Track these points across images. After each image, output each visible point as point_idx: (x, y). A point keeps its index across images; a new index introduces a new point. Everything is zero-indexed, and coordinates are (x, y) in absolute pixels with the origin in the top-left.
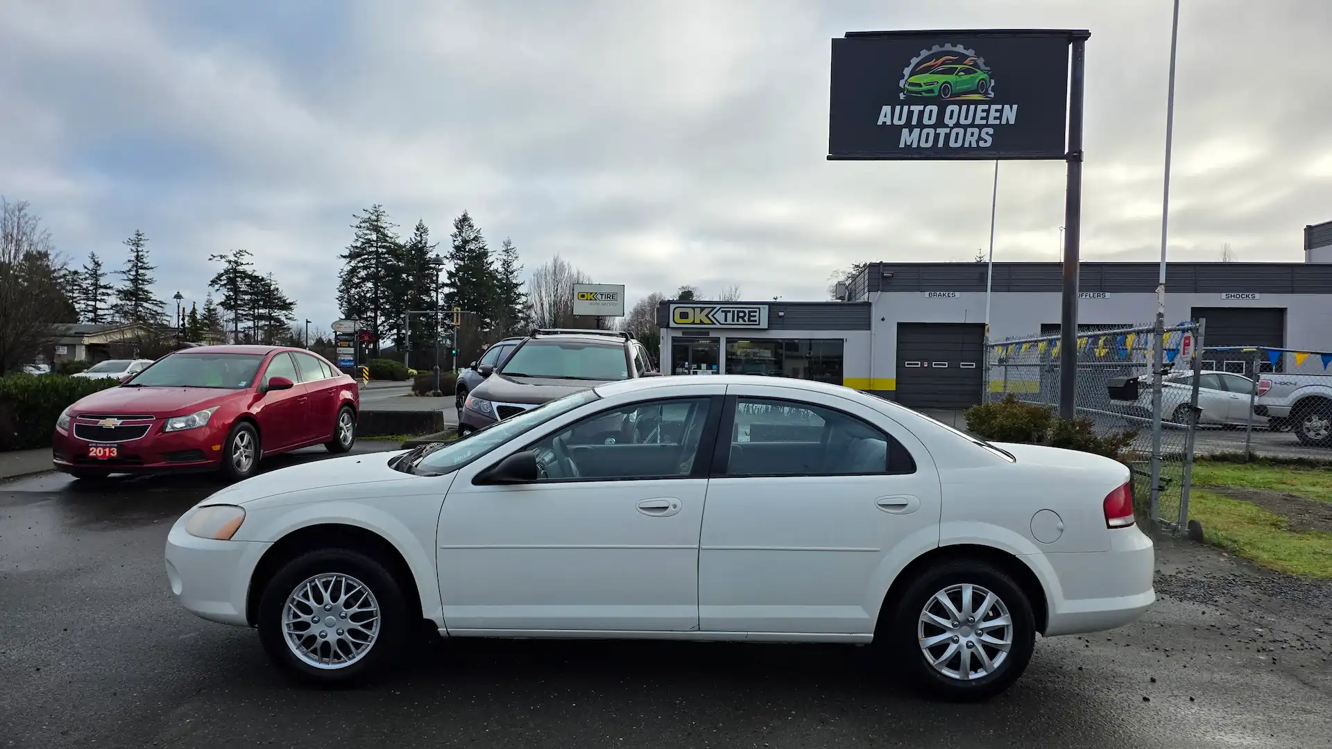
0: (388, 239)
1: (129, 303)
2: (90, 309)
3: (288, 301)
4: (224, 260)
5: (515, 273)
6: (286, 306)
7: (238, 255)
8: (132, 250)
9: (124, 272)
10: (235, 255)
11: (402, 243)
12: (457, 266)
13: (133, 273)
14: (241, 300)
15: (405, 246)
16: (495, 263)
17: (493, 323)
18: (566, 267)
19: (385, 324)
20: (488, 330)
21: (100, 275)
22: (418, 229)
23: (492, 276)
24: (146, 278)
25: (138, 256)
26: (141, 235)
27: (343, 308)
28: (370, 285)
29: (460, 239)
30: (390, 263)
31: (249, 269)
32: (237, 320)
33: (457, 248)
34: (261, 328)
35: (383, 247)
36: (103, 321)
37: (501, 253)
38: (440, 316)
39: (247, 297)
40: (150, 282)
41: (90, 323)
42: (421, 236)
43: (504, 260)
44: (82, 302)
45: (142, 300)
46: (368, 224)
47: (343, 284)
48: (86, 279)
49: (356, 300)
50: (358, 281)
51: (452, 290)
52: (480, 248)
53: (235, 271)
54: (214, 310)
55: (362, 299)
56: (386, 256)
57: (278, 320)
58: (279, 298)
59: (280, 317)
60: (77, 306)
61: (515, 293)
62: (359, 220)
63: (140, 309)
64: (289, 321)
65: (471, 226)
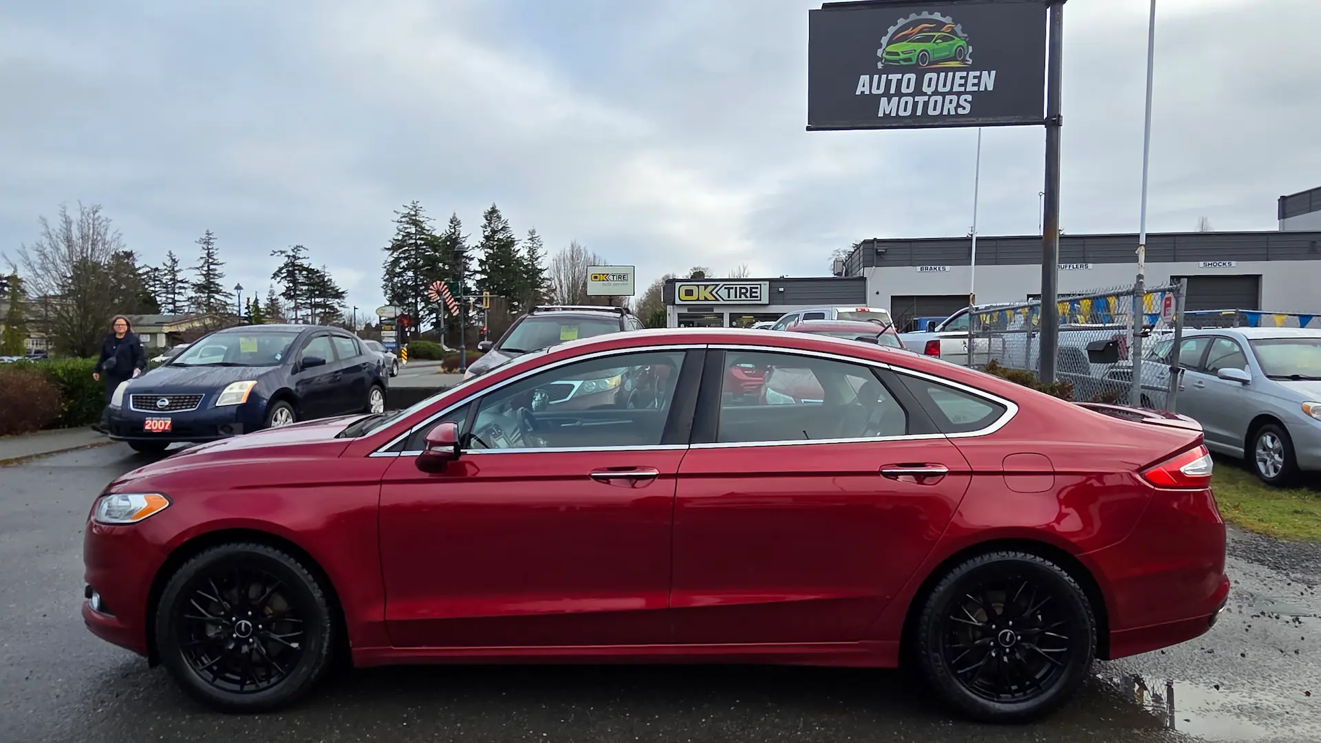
0: (425, 231)
1: (203, 295)
2: (170, 301)
3: (340, 291)
4: (283, 255)
5: (540, 260)
6: (338, 295)
7: (295, 250)
8: (204, 248)
9: (198, 268)
10: (293, 250)
11: (438, 235)
12: (487, 255)
13: (206, 268)
14: (300, 291)
15: (441, 238)
16: (522, 251)
17: (521, 306)
18: (583, 252)
19: (425, 309)
20: (515, 312)
21: (177, 271)
22: (452, 222)
23: (519, 262)
24: (217, 272)
25: (209, 253)
26: (211, 234)
27: (387, 296)
28: (410, 274)
29: (489, 229)
30: (428, 253)
31: (305, 263)
32: (296, 308)
33: (487, 238)
34: (318, 315)
35: (422, 239)
36: (181, 311)
37: (527, 241)
38: (472, 300)
39: (305, 288)
40: (220, 276)
41: (170, 314)
42: (454, 228)
43: (530, 247)
44: (163, 295)
45: (213, 292)
46: (407, 219)
47: (387, 273)
48: (165, 275)
49: (399, 288)
50: (400, 270)
51: (483, 276)
52: (508, 238)
53: (293, 265)
54: (277, 300)
55: (404, 286)
56: (424, 247)
57: (332, 308)
58: (333, 288)
59: (333, 305)
60: (158, 299)
61: (540, 278)
62: (400, 215)
63: (212, 300)
64: (342, 308)
65: (499, 218)
